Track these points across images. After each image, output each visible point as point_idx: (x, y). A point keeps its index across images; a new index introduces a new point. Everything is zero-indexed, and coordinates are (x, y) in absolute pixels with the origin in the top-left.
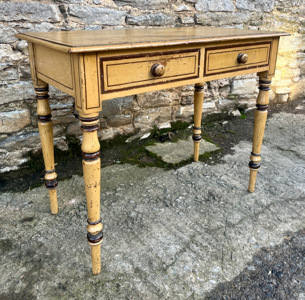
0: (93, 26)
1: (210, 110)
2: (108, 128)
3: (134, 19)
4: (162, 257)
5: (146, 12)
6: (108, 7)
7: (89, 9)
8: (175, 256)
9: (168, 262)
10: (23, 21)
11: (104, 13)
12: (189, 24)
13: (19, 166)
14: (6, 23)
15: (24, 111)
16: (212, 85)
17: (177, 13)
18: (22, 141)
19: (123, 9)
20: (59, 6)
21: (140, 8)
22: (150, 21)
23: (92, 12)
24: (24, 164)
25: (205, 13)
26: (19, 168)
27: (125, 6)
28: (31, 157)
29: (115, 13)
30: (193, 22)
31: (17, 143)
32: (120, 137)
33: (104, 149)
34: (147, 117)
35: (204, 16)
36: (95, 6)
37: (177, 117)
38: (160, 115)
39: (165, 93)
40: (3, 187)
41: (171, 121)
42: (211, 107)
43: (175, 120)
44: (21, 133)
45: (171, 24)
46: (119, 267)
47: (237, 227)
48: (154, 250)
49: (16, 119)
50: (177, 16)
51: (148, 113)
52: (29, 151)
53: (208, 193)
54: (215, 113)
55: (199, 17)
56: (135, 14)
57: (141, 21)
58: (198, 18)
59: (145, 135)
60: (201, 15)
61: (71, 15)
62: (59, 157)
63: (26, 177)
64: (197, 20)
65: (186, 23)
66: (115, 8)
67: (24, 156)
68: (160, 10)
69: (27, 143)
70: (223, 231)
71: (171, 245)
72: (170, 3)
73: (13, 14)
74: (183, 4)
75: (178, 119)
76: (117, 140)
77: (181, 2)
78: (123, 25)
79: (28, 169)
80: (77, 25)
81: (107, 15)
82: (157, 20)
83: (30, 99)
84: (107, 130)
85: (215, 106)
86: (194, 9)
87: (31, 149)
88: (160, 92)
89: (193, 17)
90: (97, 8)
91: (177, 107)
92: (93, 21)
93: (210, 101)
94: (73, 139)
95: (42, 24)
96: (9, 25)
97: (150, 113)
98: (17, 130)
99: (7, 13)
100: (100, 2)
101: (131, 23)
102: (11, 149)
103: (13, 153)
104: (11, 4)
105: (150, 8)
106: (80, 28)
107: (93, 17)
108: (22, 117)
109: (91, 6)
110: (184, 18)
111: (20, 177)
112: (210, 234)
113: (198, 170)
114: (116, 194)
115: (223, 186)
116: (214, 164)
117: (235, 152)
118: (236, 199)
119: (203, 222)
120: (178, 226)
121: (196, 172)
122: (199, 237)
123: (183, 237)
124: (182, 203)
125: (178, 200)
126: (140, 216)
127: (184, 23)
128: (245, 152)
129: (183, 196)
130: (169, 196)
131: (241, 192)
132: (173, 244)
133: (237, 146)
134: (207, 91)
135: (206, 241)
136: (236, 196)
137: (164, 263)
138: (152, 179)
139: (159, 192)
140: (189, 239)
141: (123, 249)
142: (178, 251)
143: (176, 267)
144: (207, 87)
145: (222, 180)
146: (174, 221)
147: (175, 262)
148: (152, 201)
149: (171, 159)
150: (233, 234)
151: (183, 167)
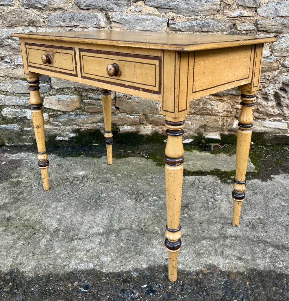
1: (280, 131)
2: (147, 125)
3: (177, 25)
4: (82, 231)
5: (192, 19)
6: (149, 14)
7: (130, 17)
8: (91, 234)
9: (81, 236)
10: (75, 26)
11: (145, 20)
12: (247, 31)
13: (69, 138)
14: (63, 28)
15: (74, 97)
16: (283, 102)
17: (231, 19)
18: (73, 120)
19: (166, 16)
20: (106, 14)
21: (186, 15)
22: (196, 27)
23: (134, 19)
24: (73, 138)
25: (273, 18)
26: (69, 139)
27: (168, 13)
28: (79, 133)
29: (156, 19)
30: (254, 28)
31: (69, 120)
32: (159, 136)
33: (141, 143)
34: (190, 122)
35: (271, 22)
36: (136, 13)
37: (229, 130)
38: (206, 123)
39: (213, 102)
40: (56, 150)
41: (222, 132)
42: (280, 128)
43: (227, 133)
44: (73, 113)
45: (223, 31)
46: (49, 224)
49: (68, 101)
50: (232, 23)
51: (191, 119)
52: (78, 129)
54: (286, 136)
55: (262, 23)
56: (179, 20)
57: (184, 27)
58: (261, 25)
59: (188, 140)
60: (264, 21)
61: (115, 22)
62: (101, 139)
63: (73, 148)
64: (259, 26)
65: (242, 29)
66: (156, 15)
67: (74, 131)
68: (208, 17)
69: (76, 122)
70: (152, 236)
71: (98, 226)
72: (222, 8)
73: (68, 21)
74: (239, 9)
75: (231, 133)
76: (155, 137)
77: (237, 7)
78: (166, 31)
79: (76, 142)
80: (120, 30)
81: (148, 22)
82: (204, 26)
83: (79, 88)
84: (146, 126)
85: (286, 128)
86: (256, 14)
87: (80, 127)
88: (206, 100)
89: (253, 23)
90: (137, 15)
91: (229, 120)
92: (135, 27)
93: (279, 121)
94: (115, 127)
95: (89, 29)
96: (65, 29)
97: (193, 119)
98: (69, 110)
99: (64, 21)
100: (140, 10)
101: (174, 29)
102: (65, 124)
103: (66, 127)
104: (67, 13)
105: (196, 14)
107: (134, 23)
108: (73, 101)
109: (133, 14)
110: (241, 24)
111: (69, 147)
112: (139, 234)
113: (204, 183)
114: (112, 178)
115: (208, 203)
116: (229, 183)
117: (271, 180)
118: (204, 218)
119: (146, 222)
120: (122, 217)
121: (200, 183)
122: (127, 231)
123: (115, 225)
124: (152, 202)
125: (150, 199)
126: (106, 198)
127: (240, 30)
128: (284, 183)
129: (160, 198)
130: (149, 193)
131: (218, 215)
132: (100, 226)
133: (284, 175)
134: (274, 108)
135: (128, 237)
136: (207, 216)
137: (77, 236)
138: (153, 176)
139: (146, 188)
140: (117, 229)
141: (67, 214)
142: (97, 233)
143: (81, 242)
144: (275, 104)
145: (215, 198)
146: (125, 212)
147: (86, 238)
148: (130, 192)
149: (191, 166)
150: (157, 242)
151: (193, 176)
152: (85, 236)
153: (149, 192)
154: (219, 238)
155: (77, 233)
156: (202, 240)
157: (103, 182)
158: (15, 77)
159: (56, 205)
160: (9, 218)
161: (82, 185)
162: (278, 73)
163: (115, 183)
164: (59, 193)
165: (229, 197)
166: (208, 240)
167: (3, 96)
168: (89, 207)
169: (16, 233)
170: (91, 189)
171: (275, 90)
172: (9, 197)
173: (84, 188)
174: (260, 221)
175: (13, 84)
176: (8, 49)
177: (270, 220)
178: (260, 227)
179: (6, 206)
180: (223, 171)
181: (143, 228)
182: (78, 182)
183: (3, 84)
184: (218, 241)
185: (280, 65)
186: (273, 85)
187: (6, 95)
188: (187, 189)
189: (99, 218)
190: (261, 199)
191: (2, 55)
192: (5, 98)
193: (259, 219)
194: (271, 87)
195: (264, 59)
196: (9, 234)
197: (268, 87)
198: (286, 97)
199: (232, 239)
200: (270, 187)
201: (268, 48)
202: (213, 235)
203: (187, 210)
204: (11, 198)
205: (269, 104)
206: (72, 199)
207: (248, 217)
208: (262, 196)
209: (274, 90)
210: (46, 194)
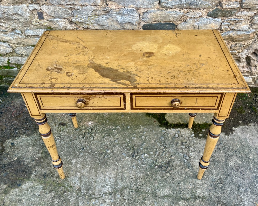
0: (128, 9)
3: (168, 3)
4: (97, 190)
8: (103, 194)
9: (97, 195)
10: (75, 4)
12: (232, 8)
14: (63, 6)
16: (252, 63)
22: (185, 5)
30: (239, 6)
35: (255, 2)
45: (209, 8)
46: (74, 182)
47: (156, 199)
48: (97, 183)
50: (219, 1)
53: (168, 161)
55: (247, 3)
57: (174, 6)
58: (245, 4)
60: (249, 1)
64: (244, 5)
65: (228, 8)
70: (145, 196)
71: (108, 186)
78: (157, 8)
80: (116, 7)
81: (141, 1)
82: (192, 4)
89: (239, 2)
92: (129, 4)
93: (246, 76)
95: (87, 7)
96: (65, 7)
101: (164, 7)
106: (117, 9)
107: (128, 1)
110: (227, 3)
112: (136, 193)
113: (182, 137)
114: (114, 131)
115: (184, 161)
116: (200, 138)
117: (232, 133)
118: (181, 177)
119: (140, 182)
120: (124, 175)
121: (179, 138)
122: (128, 190)
123: (119, 185)
124: (144, 159)
125: (143, 156)
126: (111, 155)
127: (226, 8)
128: (241, 138)
129: (149, 154)
130: (142, 149)
131: (191, 174)
132: (109, 186)
133: (243, 127)
134: (244, 68)
135: (129, 196)
136: (183, 176)
137: (94, 194)
138: (144, 129)
139: (139, 142)
140: (121, 188)
141: (85, 172)
142: (107, 192)
143: (97, 201)
144: (245, 65)
145: (190, 155)
146: (125, 170)
147: (100, 197)
148: (128, 147)
149: (172, 117)
150: (149, 202)
151: (174, 129)
152: (100, 195)
153: (141, 147)
154: (191, 199)
155: (94, 192)
156: (179, 201)
157: (107, 135)
158: (27, 44)
159: (76, 162)
160: (45, 175)
161: (92, 138)
162: (253, 41)
163: (116, 137)
164: (77, 148)
165: (200, 154)
166: (183, 201)
167: (19, 58)
168: (99, 165)
169: (53, 191)
170: (99, 143)
171: (248, 54)
172: (41, 151)
173: (94, 142)
174: (221, 181)
175: (26, 49)
176: (17, 22)
177: (228, 180)
178: (220, 187)
179: (41, 161)
180: (197, 123)
181: (139, 187)
182: (89, 135)
183: (18, 49)
184: (190, 202)
185: (256, 36)
186: (247, 50)
187: (22, 56)
188: (169, 145)
189: (107, 177)
190: (223, 156)
191: (13, 27)
192: (22, 59)
193: (220, 179)
194: (245, 53)
195: (243, 32)
196: (48, 192)
197: (242, 52)
198: (256, 60)
199: (200, 200)
200: (231, 142)
201: (249, 22)
202: (187, 196)
203: (169, 169)
204: (42, 152)
205: (240, 65)
206: (86, 154)
207: (212, 177)
208: (224, 153)
209: (246, 55)
210: (67, 149)
